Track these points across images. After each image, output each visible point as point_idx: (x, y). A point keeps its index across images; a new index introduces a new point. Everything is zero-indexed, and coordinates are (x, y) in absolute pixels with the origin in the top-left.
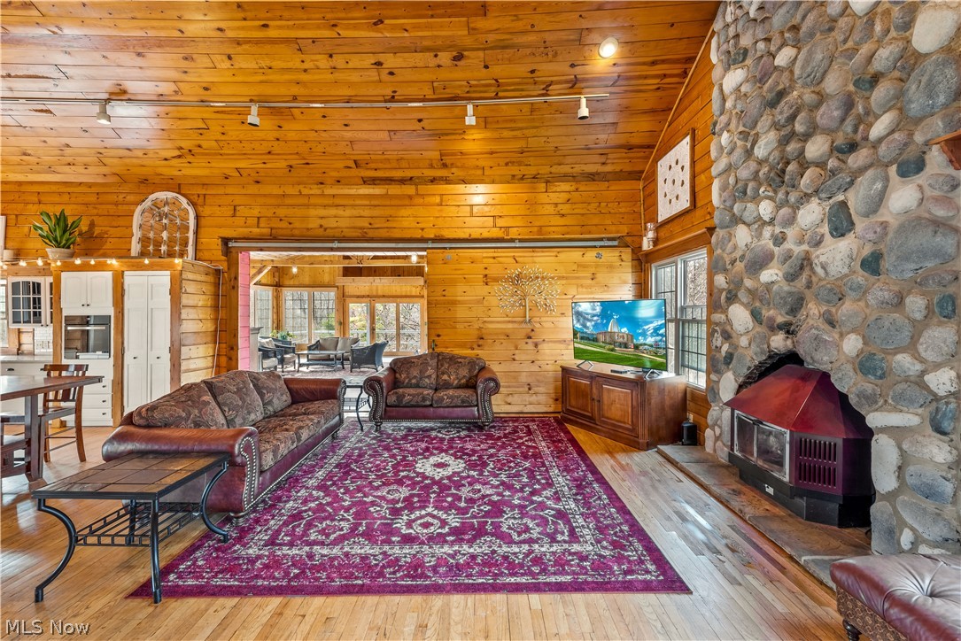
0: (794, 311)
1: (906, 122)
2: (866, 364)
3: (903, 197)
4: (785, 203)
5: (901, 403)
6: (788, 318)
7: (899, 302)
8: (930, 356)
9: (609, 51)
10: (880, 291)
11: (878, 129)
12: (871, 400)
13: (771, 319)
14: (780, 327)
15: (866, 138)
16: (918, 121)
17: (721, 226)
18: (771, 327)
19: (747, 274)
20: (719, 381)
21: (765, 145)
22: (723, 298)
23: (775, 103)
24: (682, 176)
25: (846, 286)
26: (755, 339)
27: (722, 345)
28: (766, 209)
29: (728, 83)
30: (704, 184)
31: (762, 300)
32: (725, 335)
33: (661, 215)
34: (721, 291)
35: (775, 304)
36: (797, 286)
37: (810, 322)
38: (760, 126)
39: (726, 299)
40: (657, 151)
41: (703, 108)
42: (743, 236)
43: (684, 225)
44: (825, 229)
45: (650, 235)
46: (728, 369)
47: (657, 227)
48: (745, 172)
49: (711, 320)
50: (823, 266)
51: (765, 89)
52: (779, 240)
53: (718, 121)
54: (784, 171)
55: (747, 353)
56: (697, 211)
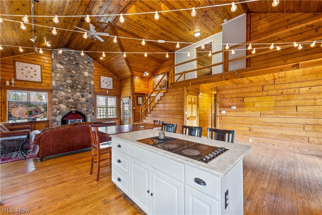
0: (76, 105)
1: (90, 89)
2: (87, 111)
3: (90, 96)
4: (74, 91)
5: (90, 114)
8: (92, 109)
10: (88, 104)
11: (88, 88)
12: (87, 114)
14: (73, 108)
17: (55, 90)
18: (71, 108)
19: (65, 100)
20: (56, 118)
21: (69, 81)
22: (57, 103)
23: (71, 76)
24: (35, 73)
25: (84, 103)
26: (68, 109)
27: (57, 111)
28: (69, 91)
29: (59, 66)
30: (47, 79)
31: (69, 104)
32: (58, 109)
33: (19, 78)
34: (56, 102)
35: (72, 104)
36: (76, 102)
37: (78, 107)
38: (68, 78)
39: (58, 103)
40: (14, 57)
41: (45, 63)
42: (63, 93)
43: (35, 85)
44: (81, 96)
45: (13, 82)
46: (59, 115)
47: (16, 80)
48: (63, 83)
49: (52, 107)
50: (81, 101)
51: (69, 73)
52: (72, 96)
53: (54, 70)
54: (74, 87)
55: (66, 112)
56: (42, 83)
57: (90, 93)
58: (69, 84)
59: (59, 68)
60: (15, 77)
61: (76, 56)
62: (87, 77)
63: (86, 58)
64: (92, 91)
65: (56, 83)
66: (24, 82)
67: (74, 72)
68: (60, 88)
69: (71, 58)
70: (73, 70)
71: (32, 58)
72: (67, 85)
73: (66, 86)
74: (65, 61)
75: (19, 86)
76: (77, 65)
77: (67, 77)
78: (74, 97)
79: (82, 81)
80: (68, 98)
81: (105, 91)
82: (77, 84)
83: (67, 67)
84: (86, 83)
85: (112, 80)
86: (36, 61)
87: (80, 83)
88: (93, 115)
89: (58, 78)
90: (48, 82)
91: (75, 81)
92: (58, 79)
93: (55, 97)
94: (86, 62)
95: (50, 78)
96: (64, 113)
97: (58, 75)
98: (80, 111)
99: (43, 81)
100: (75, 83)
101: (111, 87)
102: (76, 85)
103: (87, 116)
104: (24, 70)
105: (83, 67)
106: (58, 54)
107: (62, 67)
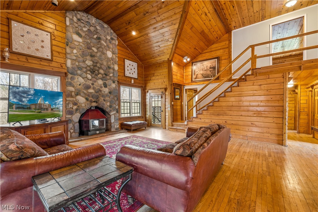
0: (98, 98)
1: (113, 76)
2: (110, 106)
3: (114, 85)
4: (95, 78)
5: (114, 110)
6: (96, 100)
7: (114, 98)
8: (116, 104)
10: (112, 96)
11: (111, 75)
12: (111, 111)
13: (91, 100)
14: (94, 102)
15: (109, 75)
16: (115, 77)
17: (71, 74)
18: (91, 102)
19: (84, 89)
20: (72, 117)
21: (89, 63)
22: (73, 94)
23: (92, 56)
24: (42, 44)
25: (107, 95)
26: (88, 104)
27: (73, 106)
28: (89, 76)
29: (75, 37)
30: (59, 56)
31: (89, 96)
32: (75, 104)
33: (17, 49)
34: (72, 92)
35: (92, 97)
36: (98, 94)
37: (100, 100)
39: (75, 94)
40: (8, 13)
41: (57, 31)
42: (81, 80)
43: (42, 63)
44: (103, 86)
45: (7, 54)
46: (76, 113)
47: (11, 52)
48: (82, 64)
49: (66, 100)
50: (104, 92)
51: (89, 51)
52: (93, 84)
53: (70, 43)
54: (94, 71)
55: (85, 108)
56: (53, 62)
57: (114, 82)
58: (89, 66)
59: (76, 41)
60: (9, 46)
61: (98, 28)
62: (111, 59)
63: (109, 32)
64: (116, 79)
65: (72, 64)
66: (25, 57)
67: (95, 49)
68: (77, 71)
69: (92, 29)
70: (94, 47)
71: (38, 20)
72: (86, 68)
73: (85, 70)
74: (84, 32)
75: (16, 63)
76: (98, 41)
77: (86, 56)
78: (95, 86)
79: (105, 63)
80: (88, 87)
81: (130, 80)
82: (99, 68)
83: (86, 41)
84: (109, 68)
85: (137, 65)
86: (43, 25)
87: (103, 66)
88: (117, 112)
89: (75, 56)
90: (62, 60)
91: (96, 63)
92: (75, 58)
93: (71, 85)
94: (109, 38)
95: (64, 55)
96: (83, 109)
97: (75, 51)
98: (102, 107)
99: (54, 58)
100: (96, 66)
101: (135, 76)
102: (97, 68)
103: (111, 114)
104: (24, 37)
105: (105, 44)
106: (75, 19)
107: (80, 40)
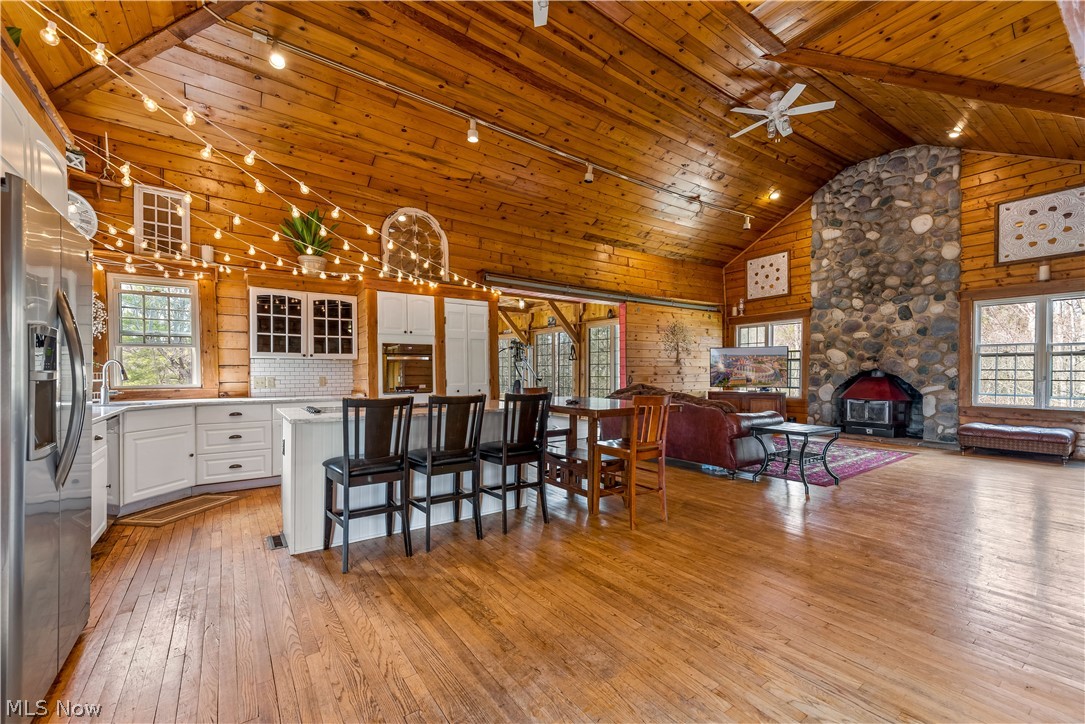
0: (878, 351)
1: (938, 281)
2: (921, 370)
3: (937, 309)
4: (872, 302)
5: (936, 381)
6: (874, 354)
7: (935, 346)
8: (948, 364)
9: (775, 196)
10: (928, 341)
11: (928, 280)
12: (922, 383)
13: (862, 355)
14: (869, 359)
15: (919, 283)
16: (943, 282)
17: (819, 308)
18: (862, 359)
19: (843, 334)
20: (818, 390)
21: (857, 272)
22: (821, 346)
23: (865, 253)
24: (777, 274)
25: (909, 340)
26: (851, 365)
27: (820, 370)
28: (857, 303)
29: (828, 234)
30: (800, 282)
31: (854, 346)
32: (824, 365)
34: (819, 342)
35: (864, 348)
36: (879, 340)
37: (887, 355)
38: (853, 263)
39: (825, 347)
40: (745, 253)
41: (799, 240)
42: (838, 315)
44: (897, 316)
45: (742, 306)
46: (826, 383)
47: (747, 302)
48: (841, 283)
49: (809, 358)
50: (898, 332)
51: (857, 246)
52: (866, 319)
53: (817, 251)
54: (871, 288)
55: (843, 373)
56: (792, 297)
57: (940, 298)
58: (858, 280)
59: (828, 240)
60: (744, 294)
61: (885, 175)
62: (926, 236)
63: (925, 161)
64: (947, 289)
65: (820, 289)
66: (759, 303)
68: (829, 299)
69: (867, 190)
70: (870, 230)
71: (773, 240)
73: (846, 292)
74: (848, 209)
75: (751, 314)
76: (885, 208)
77: (850, 260)
78: (872, 321)
79: (903, 256)
80: (853, 328)
82: (884, 275)
84: (921, 261)
87: (896, 267)
88: (950, 387)
89: (826, 271)
90: (804, 289)
92: (825, 275)
93: (817, 329)
94: (922, 178)
95: (808, 278)
96: (840, 376)
97: (825, 262)
99: (793, 289)
100: (877, 272)
102: (878, 278)
103: (923, 391)
104: (759, 275)
105: (907, 204)
106: (828, 198)
107: (837, 233)
